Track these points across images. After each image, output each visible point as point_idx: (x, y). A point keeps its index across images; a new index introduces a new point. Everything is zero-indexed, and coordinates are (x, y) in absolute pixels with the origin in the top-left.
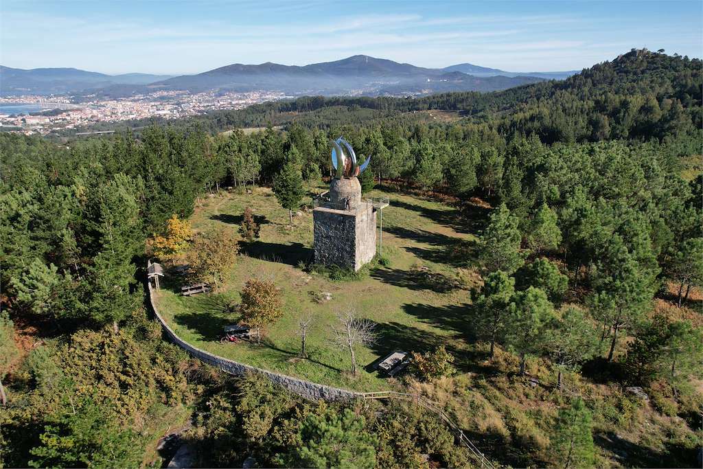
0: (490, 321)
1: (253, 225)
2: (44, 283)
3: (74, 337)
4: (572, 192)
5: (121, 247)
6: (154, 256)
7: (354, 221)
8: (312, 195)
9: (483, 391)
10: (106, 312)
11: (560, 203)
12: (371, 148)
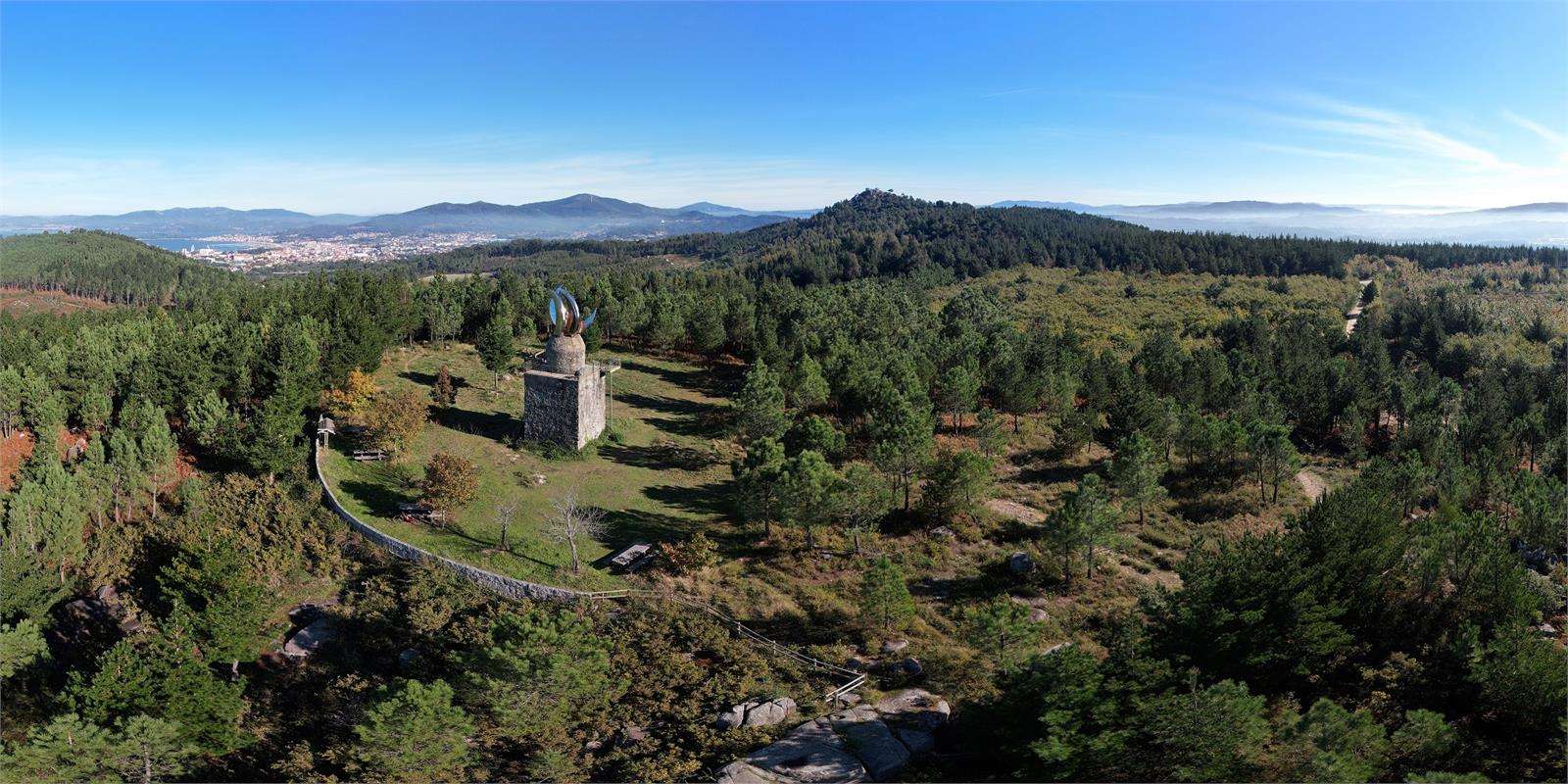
0: (759, 497)
1: (449, 389)
2: (213, 416)
3: (228, 477)
4: (833, 337)
5: (294, 394)
6: (328, 410)
7: (577, 387)
8: (524, 355)
9: (762, 576)
10: (264, 461)
11: (821, 352)
12: (598, 299)
